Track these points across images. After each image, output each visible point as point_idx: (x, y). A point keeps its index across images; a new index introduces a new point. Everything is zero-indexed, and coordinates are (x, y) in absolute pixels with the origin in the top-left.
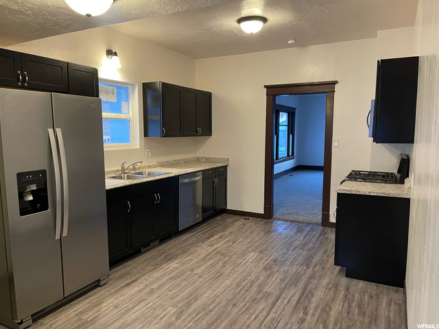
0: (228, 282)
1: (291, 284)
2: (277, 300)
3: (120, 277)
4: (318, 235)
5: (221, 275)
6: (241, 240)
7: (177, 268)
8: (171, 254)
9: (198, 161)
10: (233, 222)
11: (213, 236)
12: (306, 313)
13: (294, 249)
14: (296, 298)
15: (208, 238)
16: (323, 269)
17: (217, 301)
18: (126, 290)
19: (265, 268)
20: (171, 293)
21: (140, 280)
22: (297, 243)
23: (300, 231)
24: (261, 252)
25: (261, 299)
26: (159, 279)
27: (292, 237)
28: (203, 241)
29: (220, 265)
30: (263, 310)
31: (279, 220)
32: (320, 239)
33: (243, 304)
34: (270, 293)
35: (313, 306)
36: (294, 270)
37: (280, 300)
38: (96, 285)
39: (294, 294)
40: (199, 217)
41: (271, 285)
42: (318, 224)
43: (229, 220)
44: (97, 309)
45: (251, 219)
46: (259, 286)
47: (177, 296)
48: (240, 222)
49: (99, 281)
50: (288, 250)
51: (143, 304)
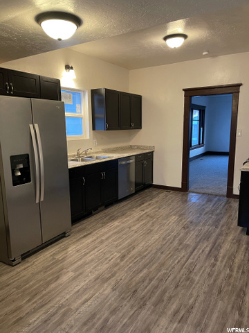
0: (156, 237)
1: (204, 239)
2: (194, 250)
3: (79, 231)
4: (223, 204)
5: (151, 231)
6: (164, 207)
7: (119, 226)
8: (113, 216)
9: (131, 148)
10: (158, 194)
11: (143, 204)
12: (216, 260)
13: (205, 214)
14: (208, 249)
15: (140, 205)
16: (229, 229)
17: (150, 249)
18: (84, 240)
19: (184, 227)
20: (116, 243)
21: (93, 234)
22: (208, 209)
23: (210, 200)
24: (180, 216)
25: (182, 249)
26: (106, 233)
27: (203, 205)
28: (137, 207)
29: (150, 224)
30: (184, 256)
31: (193, 192)
32: (226, 207)
34: (188, 245)
35: (221, 255)
36: (206, 229)
37: (196, 250)
38: (63, 236)
39: (206, 246)
40: (133, 189)
41: (189, 239)
42: (224, 196)
43: (155, 193)
44: (65, 252)
45: (172, 192)
46: (180, 240)
47: (120, 245)
48: (163, 194)
49: (64, 233)
50: (201, 214)
51: (96, 250)
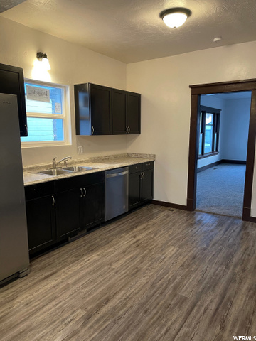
2: (193, 308)
3: (42, 269)
4: (238, 230)
5: (138, 271)
6: (162, 232)
7: (96, 261)
8: (95, 244)
9: (128, 156)
10: (158, 213)
11: (136, 227)
14: (213, 307)
15: (132, 229)
17: (129, 305)
18: (43, 284)
19: (182, 266)
20: (84, 291)
21: (59, 273)
22: (217, 238)
23: (220, 224)
24: (180, 247)
25: (176, 304)
28: (127, 231)
31: (201, 211)
32: (241, 234)
33: (155, 311)
34: (186, 298)
35: (231, 319)
37: (196, 309)
38: (16, 277)
40: (125, 208)
41: (187, 288)
45: (175, 210)
48: (165, 213)
51: (53, 303)
